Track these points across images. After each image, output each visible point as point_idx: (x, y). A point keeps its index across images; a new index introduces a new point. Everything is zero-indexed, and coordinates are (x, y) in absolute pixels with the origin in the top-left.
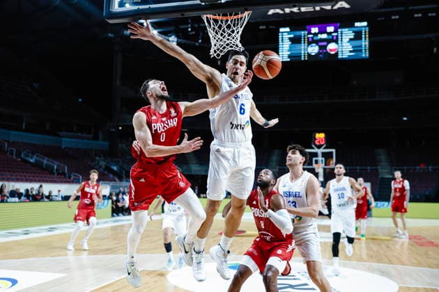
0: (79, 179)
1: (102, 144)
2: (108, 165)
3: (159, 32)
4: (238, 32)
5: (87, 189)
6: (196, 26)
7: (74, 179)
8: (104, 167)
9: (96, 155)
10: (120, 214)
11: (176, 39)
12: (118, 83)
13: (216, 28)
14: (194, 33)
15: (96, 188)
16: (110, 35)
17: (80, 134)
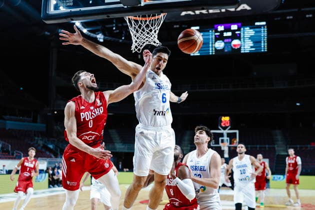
1: (40, 126)
2: (46, 144)
3: (88, 31)
5: (26, 164)
6: (120, 25)
7: (16, 156)
8: (42, 145)
9: (35, 135)
10: (56, 186)
11: (102, 37)
12: (54, 74)
13: (137, 27)
14: (118, 31)
15: (34, 163)
16: (46, 33)
17: (21, 118)
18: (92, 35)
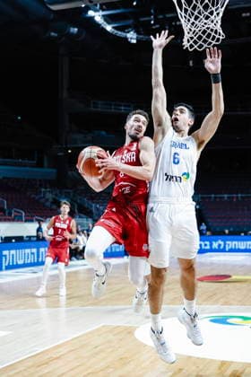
0: (21, 216)
1: (48, 171)
2: (57, 198)
3: (113, 28)
4: (218, 14)
5: (58, 225)
6: (161, 17)
7: (15, 216)
8: (51, 200)
9: (41, 185)
11: (135, 36)
12: (65, 94)
13: (187, 17)
14: (157, 26)
15: (67, 222)
16: (53, 34)
17: (20, 160)
18: (120, 33)
